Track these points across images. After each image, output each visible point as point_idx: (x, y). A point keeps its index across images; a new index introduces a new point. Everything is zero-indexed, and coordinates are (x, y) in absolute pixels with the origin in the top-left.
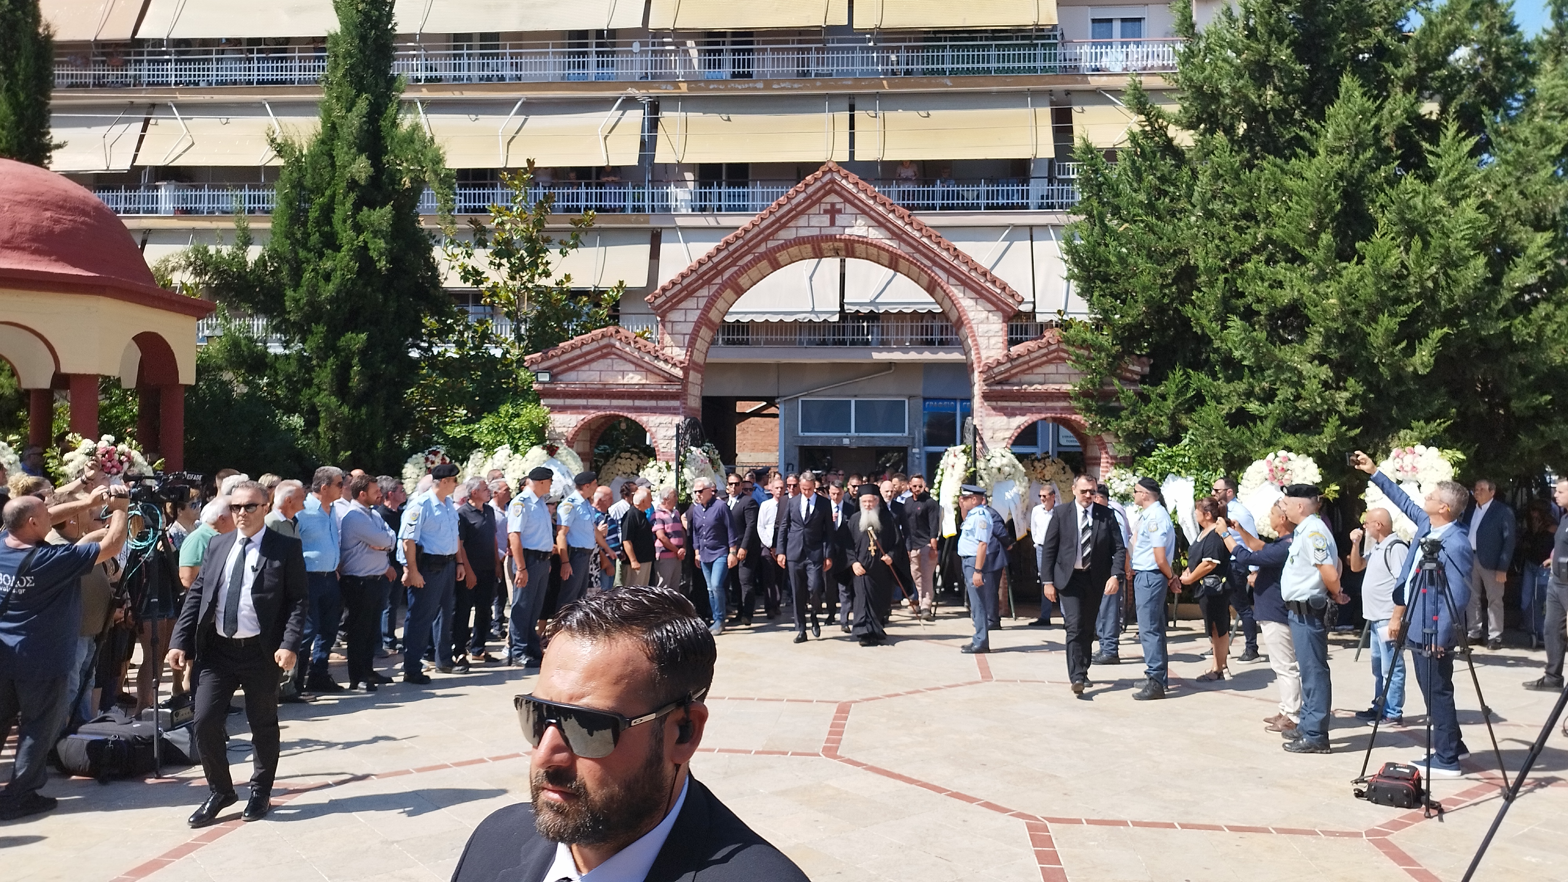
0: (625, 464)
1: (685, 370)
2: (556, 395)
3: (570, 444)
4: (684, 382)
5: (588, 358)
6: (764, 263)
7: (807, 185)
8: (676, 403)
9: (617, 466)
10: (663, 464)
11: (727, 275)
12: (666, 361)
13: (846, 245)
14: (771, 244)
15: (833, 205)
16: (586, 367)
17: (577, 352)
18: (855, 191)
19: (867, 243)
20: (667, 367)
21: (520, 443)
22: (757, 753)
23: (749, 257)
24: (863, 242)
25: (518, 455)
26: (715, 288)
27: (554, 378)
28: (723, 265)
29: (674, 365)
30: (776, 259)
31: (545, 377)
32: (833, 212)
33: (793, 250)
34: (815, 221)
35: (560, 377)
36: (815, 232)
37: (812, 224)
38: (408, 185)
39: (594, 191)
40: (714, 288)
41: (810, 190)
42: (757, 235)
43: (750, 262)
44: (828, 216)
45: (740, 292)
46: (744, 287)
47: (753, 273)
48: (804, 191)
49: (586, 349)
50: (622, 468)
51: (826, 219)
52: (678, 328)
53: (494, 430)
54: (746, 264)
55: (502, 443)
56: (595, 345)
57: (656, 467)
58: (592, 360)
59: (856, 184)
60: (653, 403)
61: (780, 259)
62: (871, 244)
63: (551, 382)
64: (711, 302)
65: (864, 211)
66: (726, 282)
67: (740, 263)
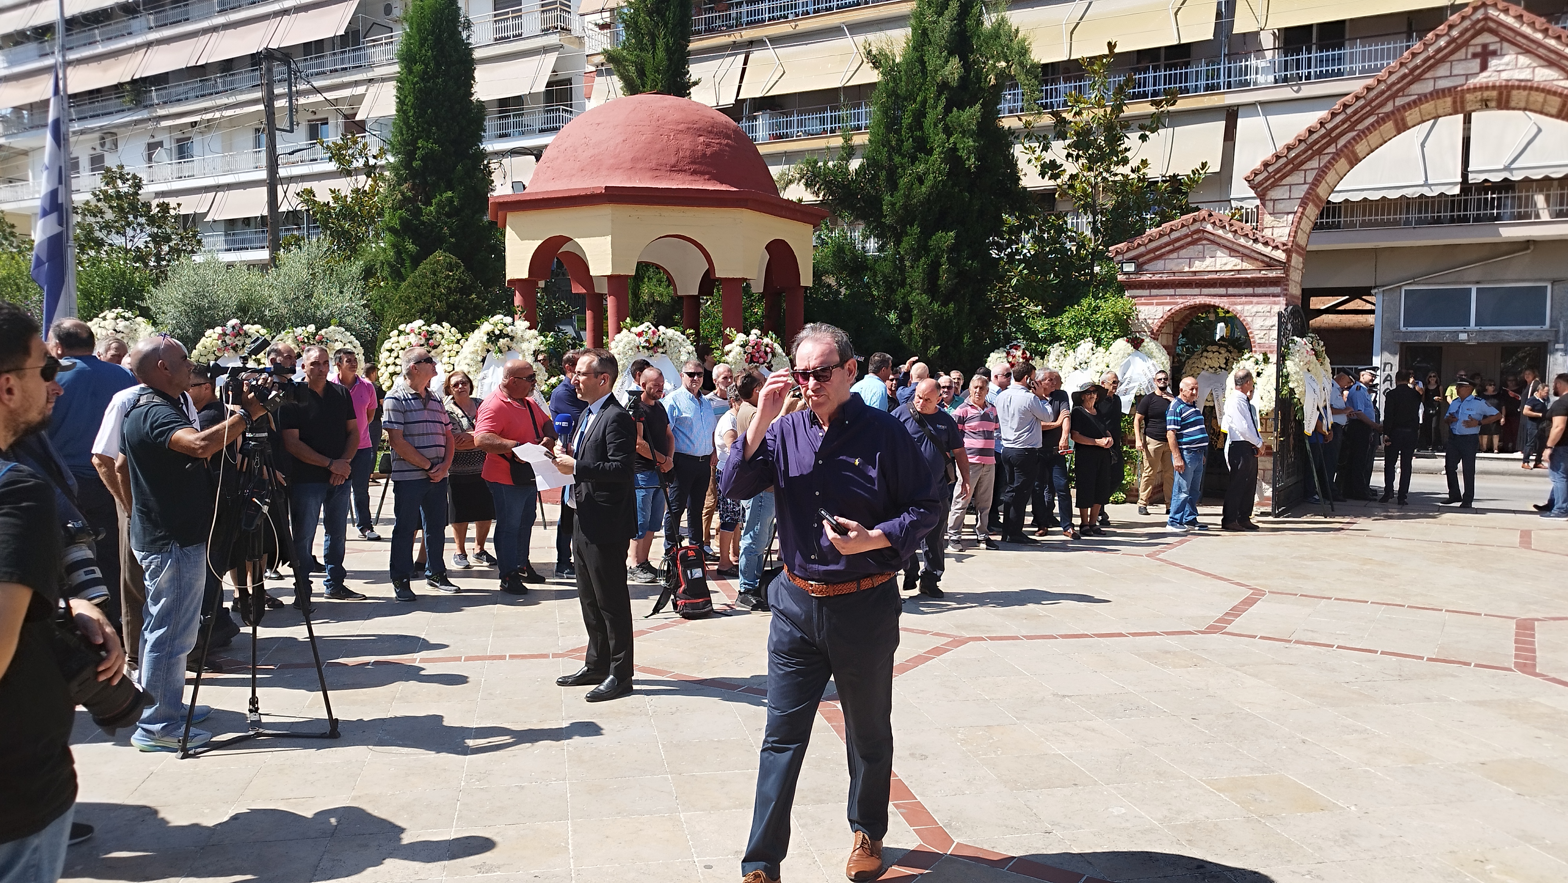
0: (1215, 359)
1: (1288, 252)
2: (1142, 285)
3: (1155, 336)
4: (1285, 266)
5: (1177, 245)
6: (1390, 125)
7: (1451, 27)
8: (1277, 290)
9: (1204, 360)
10: (1260, 357)
11: (1342, 142)
12: (1266, 244)
13: (1500, 94)
14: (1399, 102)
15: (1485, 46)
16: (1175, 255)
17: (1166, 239)
18: (1516, 25)
19: (1531, 88)
20: (1267, 250)
21: (1103, 336)
22: (1429, 659)
23: (1371, 119)
24: (1525, 88)
25: (1101, 349)
26: (1327, 158)
27: (1139, 269)
28: (1338, 130)
29: (1276, 247)
30: (1403, 119)
31: (1130, 268)
32: (1485, 56)
33: (1427, 107)
34: (1459, 69)
35: (1146, 267)
36: (1460, 81)
37: (1455, 72)
38: (993, 82)
39: (1163, 73)
40: (1325, 159)
41: (1455, 33)
42: (1383, 92)
43: (1372, 125)
44: (1478, 61)
45: (1354, 161)
46: (1360, 155)
47: (1373, 138)
48: (1447, 34)
49: (1174, 235)
50: (1208, 362)
51: (1476, 64)
52: (1280, 206)
53: (1077, 323)
54: (1368, 128)
55: (1083, 337)
56: (1185, 231)
57: (1253, 359)
58: (1182, 247)
59: (1519, 17)
60: (1249, 290)
61: (1408, 119)
62: (1537, 89)
63: (1136, 273)
64: (1322, 173)
65: (1528, 48)
66: (1341, 150)
67: (1360, 127)
